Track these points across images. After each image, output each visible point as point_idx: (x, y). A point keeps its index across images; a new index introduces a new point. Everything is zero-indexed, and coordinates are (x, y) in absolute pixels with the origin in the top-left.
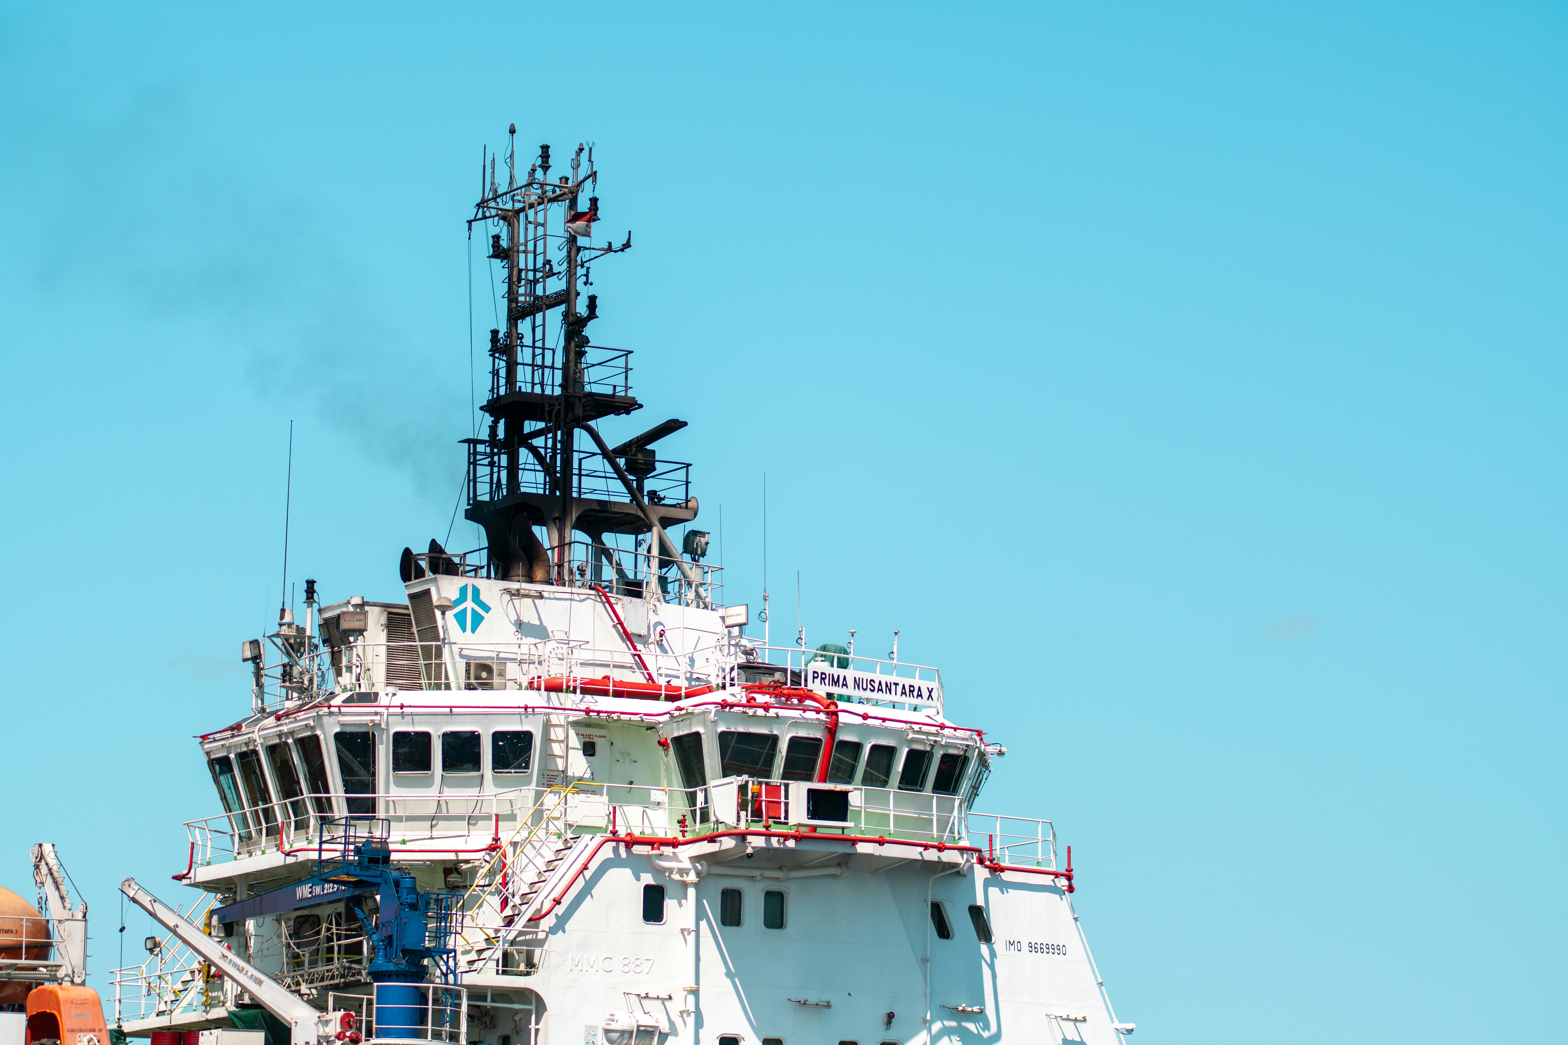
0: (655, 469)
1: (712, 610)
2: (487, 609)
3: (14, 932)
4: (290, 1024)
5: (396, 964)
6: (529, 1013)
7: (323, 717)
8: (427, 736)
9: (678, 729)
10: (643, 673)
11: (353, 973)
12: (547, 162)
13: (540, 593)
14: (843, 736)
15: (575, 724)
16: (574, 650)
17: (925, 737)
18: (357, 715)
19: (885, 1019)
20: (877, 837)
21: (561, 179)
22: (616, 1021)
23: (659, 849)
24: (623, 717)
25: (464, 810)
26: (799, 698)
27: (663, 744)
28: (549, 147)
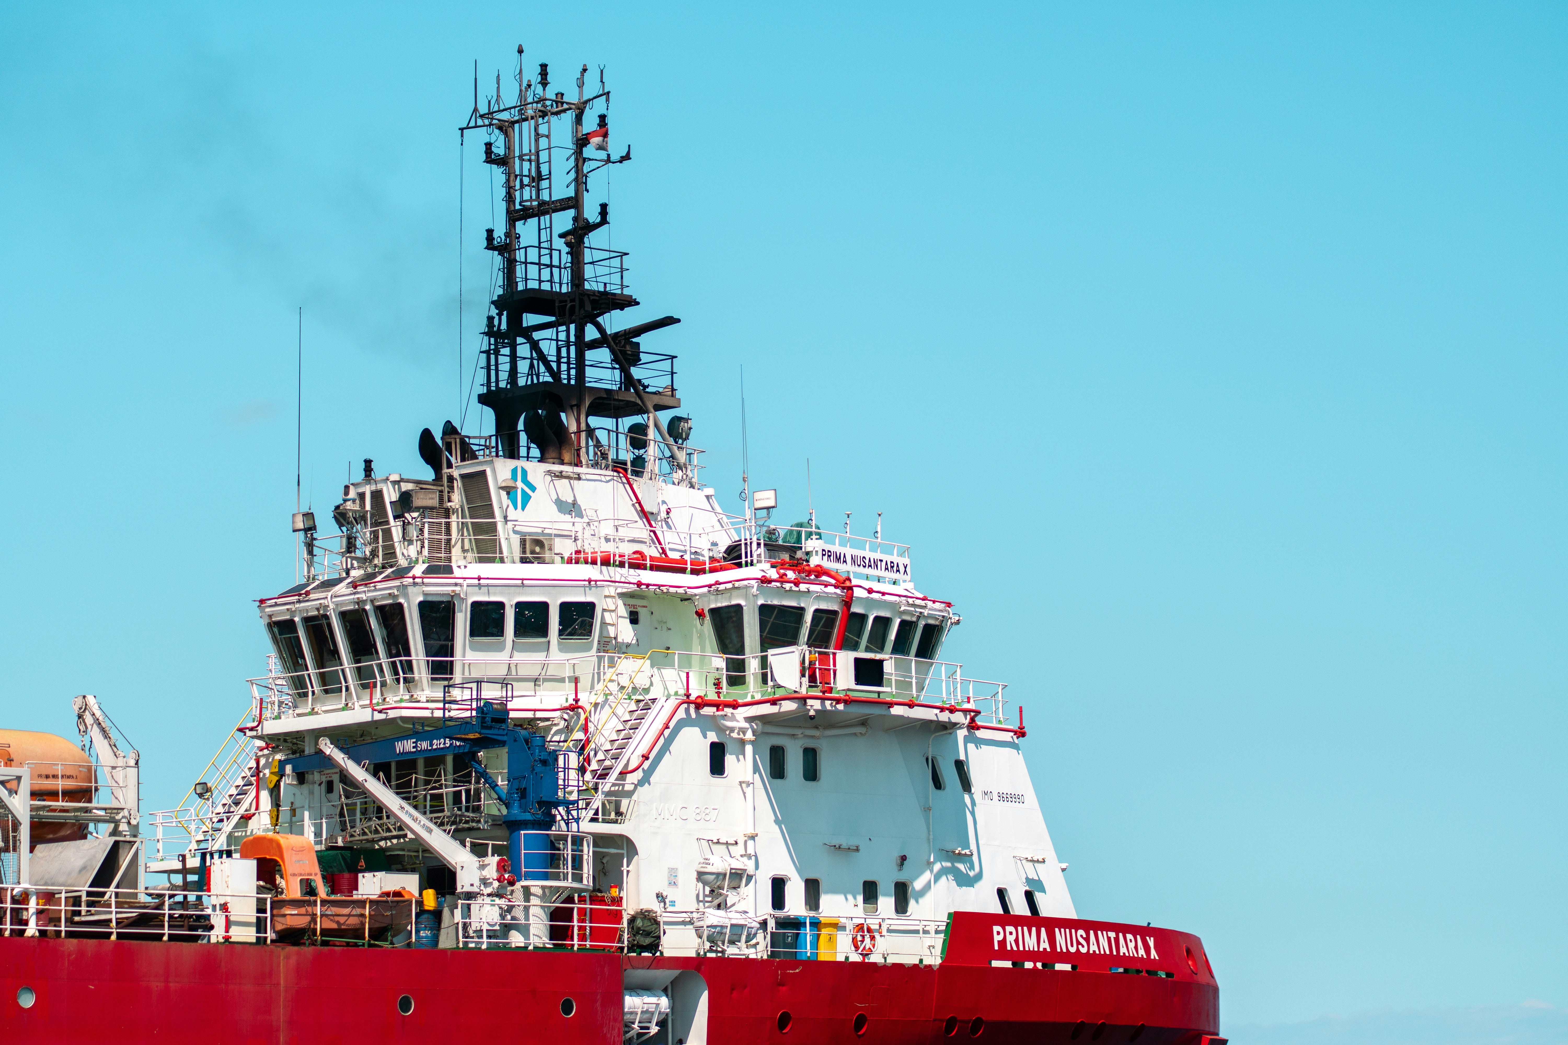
0: (640, 360)
1: (699, 489)
2: (533, 489)
3: (75, 777)
4: (456, 868)
5: (533, 814)
6: (621, 856)
7: (408, 587)
8: (501, 605)
9: (716, 601)
10: (656, 547)
11: (466, 820)
12: (546, 79)
13: (579, 475)
14: (856, 609)
15: (622, 595)
16: (619, 528)
17: (913, 609)
18: (439, 586)
19: (899, 862)
20: (906, 701)
21: (557, 95)
22: (711, 864)
23: (723, 710)
24: (672, 590)
25: (534, 672)
26: (816, 574)
27: (700, 614)
28: (547, 65)
